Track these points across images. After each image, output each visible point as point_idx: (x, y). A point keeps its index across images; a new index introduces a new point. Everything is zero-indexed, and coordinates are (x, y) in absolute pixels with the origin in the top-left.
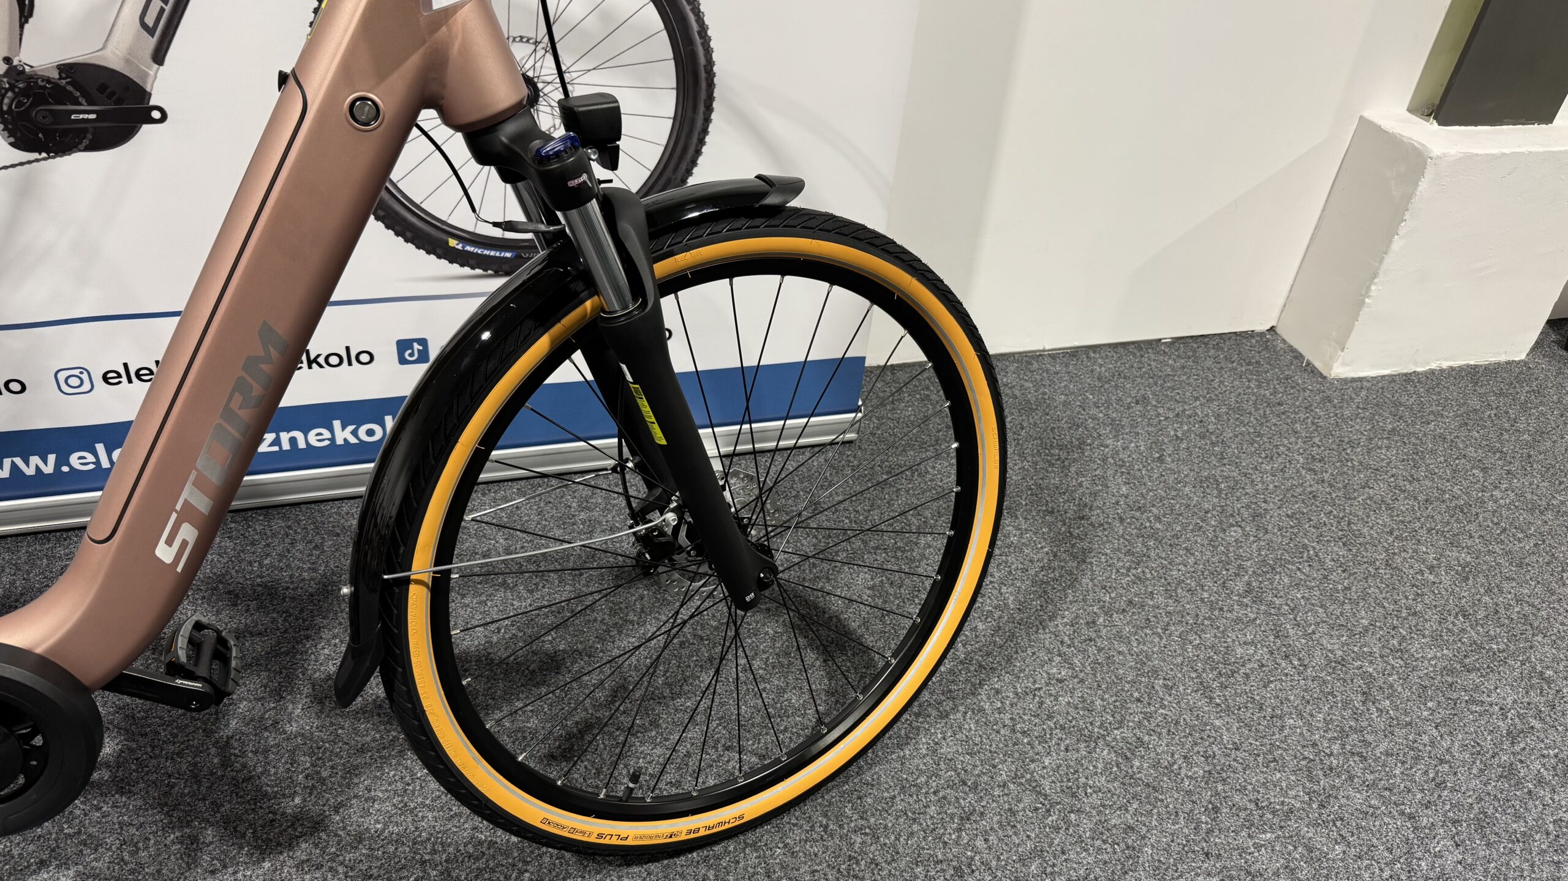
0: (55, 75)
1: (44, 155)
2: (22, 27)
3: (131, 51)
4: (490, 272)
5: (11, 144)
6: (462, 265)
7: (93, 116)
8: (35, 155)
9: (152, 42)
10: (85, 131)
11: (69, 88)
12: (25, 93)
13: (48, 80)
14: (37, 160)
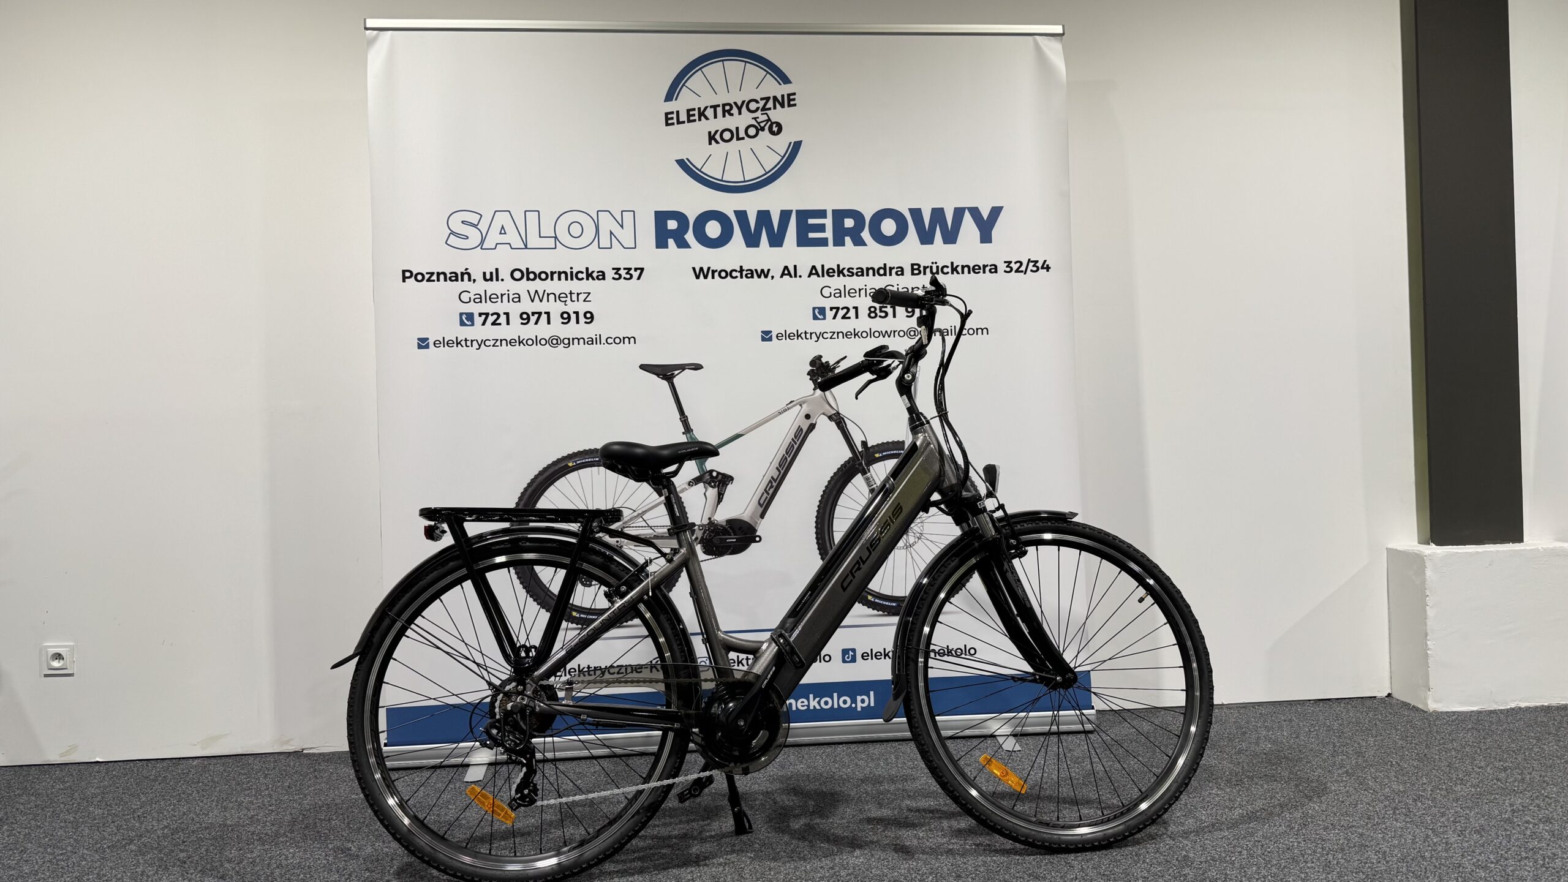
0: (724, 524)
1: (714, 556)
2: (717, 506)
3: (754, 513)
4: (886, 613)
5: (704, 552)
6: (873, 609)
7: (735, 540)
8: (711, 557)
9: (761, 510)
10: (731, 546)
11: (729, 529)
12: (712, 531)
13: (722, 526)
14: (711, 559)
